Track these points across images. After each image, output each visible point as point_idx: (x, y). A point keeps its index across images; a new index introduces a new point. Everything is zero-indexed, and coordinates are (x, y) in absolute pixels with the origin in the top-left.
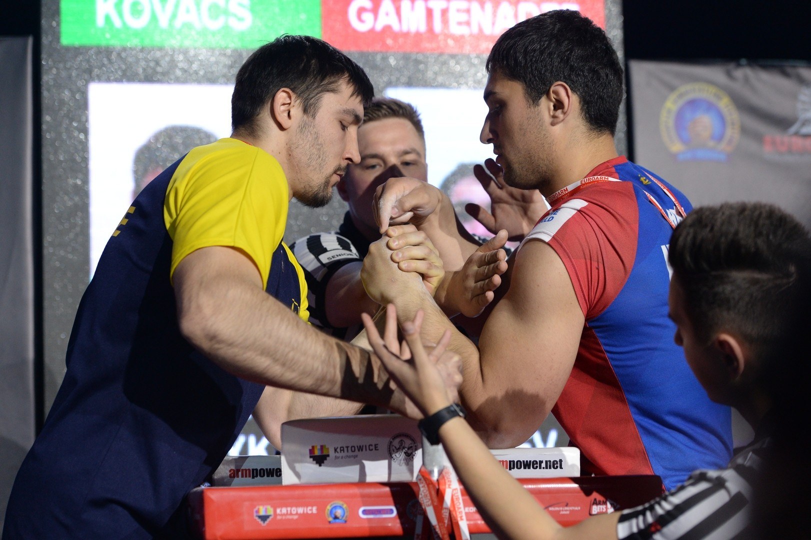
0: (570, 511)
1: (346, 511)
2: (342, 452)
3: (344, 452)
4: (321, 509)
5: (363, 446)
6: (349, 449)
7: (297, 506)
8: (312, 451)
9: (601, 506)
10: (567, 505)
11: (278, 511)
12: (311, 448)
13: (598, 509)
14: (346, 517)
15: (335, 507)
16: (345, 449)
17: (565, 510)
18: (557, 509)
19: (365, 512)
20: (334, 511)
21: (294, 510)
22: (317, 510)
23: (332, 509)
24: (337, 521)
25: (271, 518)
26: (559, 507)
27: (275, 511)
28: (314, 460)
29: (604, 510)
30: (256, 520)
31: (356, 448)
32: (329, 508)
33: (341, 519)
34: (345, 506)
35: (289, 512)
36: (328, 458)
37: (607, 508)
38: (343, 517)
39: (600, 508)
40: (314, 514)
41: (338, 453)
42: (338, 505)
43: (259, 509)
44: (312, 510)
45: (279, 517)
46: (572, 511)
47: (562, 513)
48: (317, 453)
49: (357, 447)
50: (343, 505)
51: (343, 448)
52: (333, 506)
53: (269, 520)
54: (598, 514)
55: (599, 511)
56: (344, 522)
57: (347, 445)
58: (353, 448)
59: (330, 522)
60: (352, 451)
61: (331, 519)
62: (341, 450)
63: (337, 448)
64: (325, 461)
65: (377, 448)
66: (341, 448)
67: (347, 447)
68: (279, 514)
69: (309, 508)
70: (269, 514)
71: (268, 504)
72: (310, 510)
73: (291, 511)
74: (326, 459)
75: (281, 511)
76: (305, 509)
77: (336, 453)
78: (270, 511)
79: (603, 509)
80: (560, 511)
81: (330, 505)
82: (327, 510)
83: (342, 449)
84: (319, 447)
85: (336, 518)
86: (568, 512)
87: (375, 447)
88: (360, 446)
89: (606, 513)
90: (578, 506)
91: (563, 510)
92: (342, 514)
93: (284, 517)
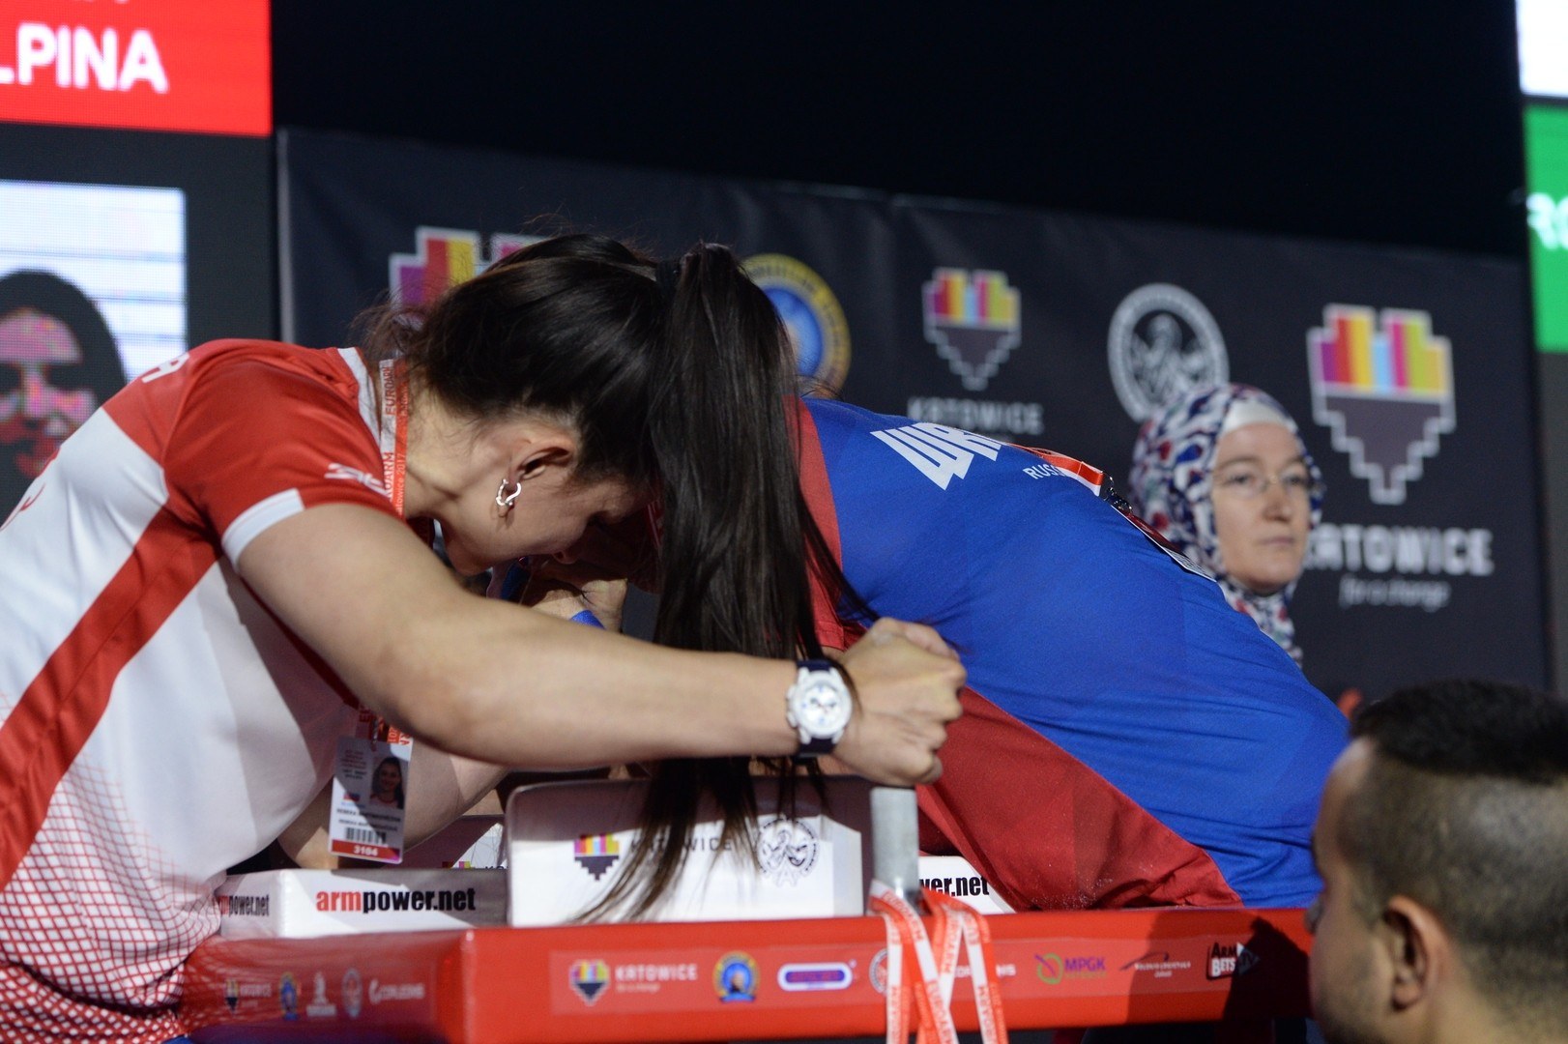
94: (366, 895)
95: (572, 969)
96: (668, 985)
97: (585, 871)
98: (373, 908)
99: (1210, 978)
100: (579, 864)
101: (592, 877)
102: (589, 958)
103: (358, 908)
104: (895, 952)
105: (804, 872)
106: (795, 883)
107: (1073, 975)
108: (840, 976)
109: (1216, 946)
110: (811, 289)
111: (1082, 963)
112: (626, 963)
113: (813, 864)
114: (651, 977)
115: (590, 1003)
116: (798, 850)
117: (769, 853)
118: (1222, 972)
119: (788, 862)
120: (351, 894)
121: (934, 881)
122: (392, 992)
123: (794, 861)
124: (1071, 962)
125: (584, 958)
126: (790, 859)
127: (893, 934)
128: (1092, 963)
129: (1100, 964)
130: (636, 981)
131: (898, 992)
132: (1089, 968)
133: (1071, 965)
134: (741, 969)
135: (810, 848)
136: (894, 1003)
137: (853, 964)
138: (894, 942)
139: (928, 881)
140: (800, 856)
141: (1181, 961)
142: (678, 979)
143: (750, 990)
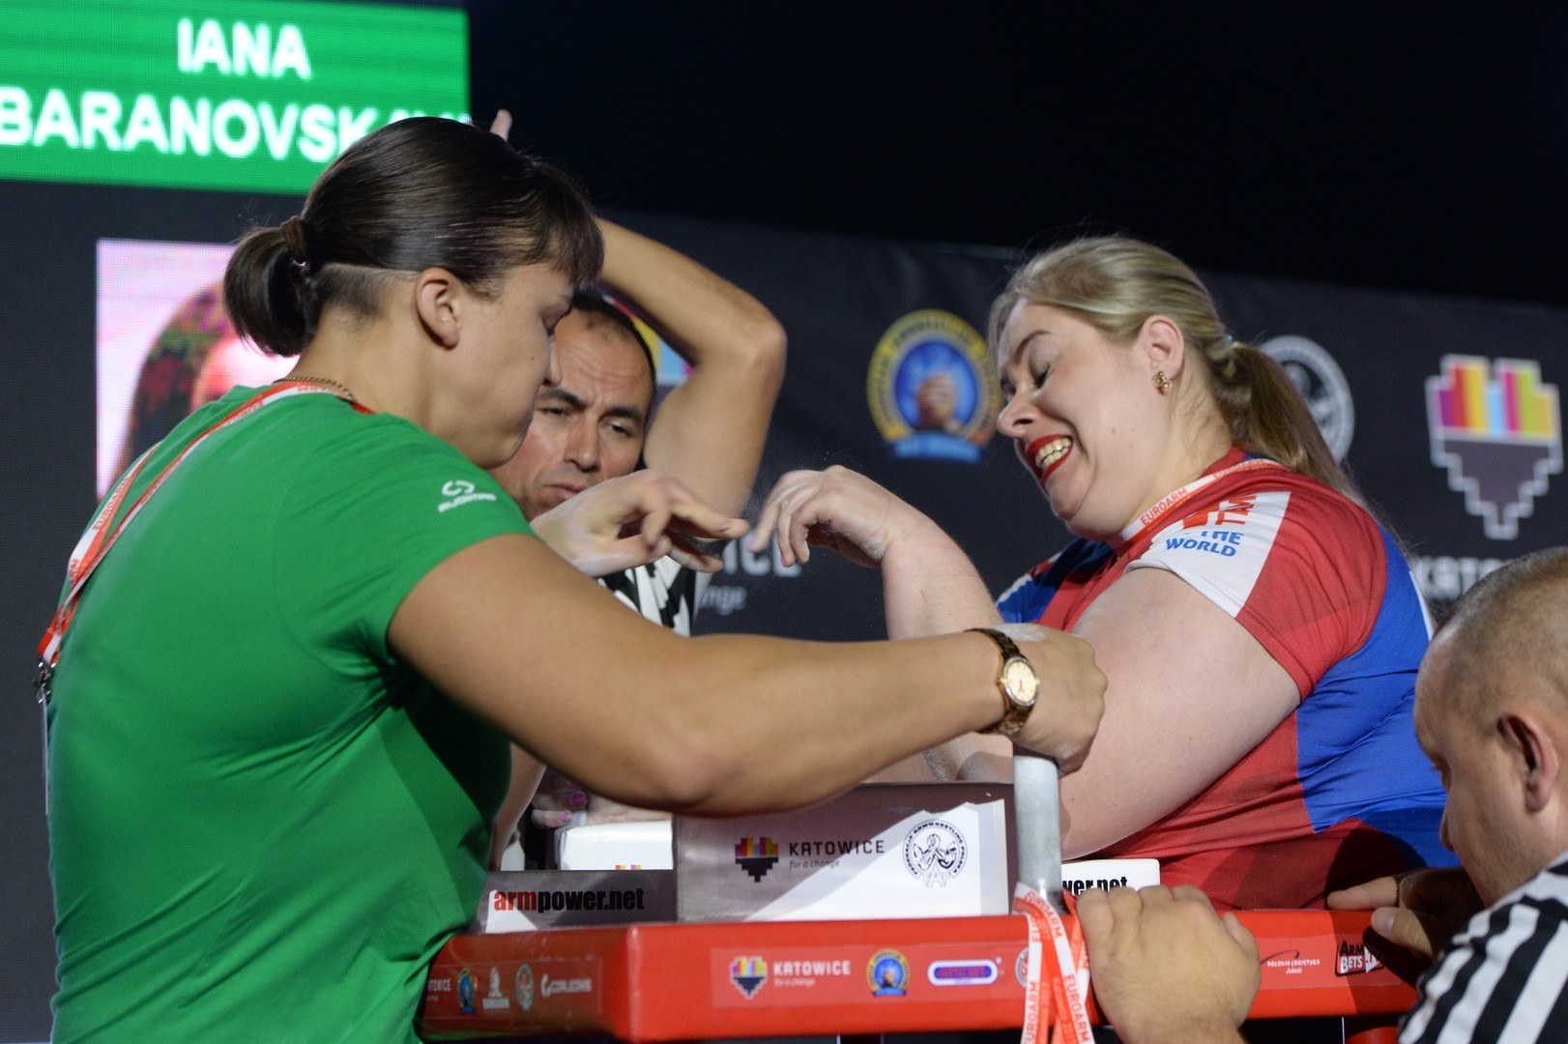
0: (1303, 966)
1: (903, 967)
2: (806, 853)
3: (810, 853)
4: (858, 968)
5: (851, 843)
6: (822, 847)
7: (813, 959)
8: (741, 848)
9: (1355, 958)
10: (1297, 957)
11: (777, 969)
12: (739, 842)
13: (1351, 962)
14: (905, 983)
15: (884, 962)
16: (814, 849)
17: (1296, 967)
18: (1281, 963)
19: (939, 973)
20: (882, 969)
21: (807, 967)
22: (851, 967)
23: (879, 965)
24: (888, 991)
25: (762, 983)
26: (1284, 960)
27: (771, 970)
28: (744, 868)
29: (1360, 966)
30: (733, 986)
31: (836, 846)
32: (873, 963)
33: (895, 988)
34: (902, 960)
35: (798, 971)
36: (774, 865)
37: (1363, 961)
38: (899, 982)
39: (1353, 960)
40: (846, 976)
41: (797, 854)
42: (890, 957)
43: (739, 963)
44: (840, 968)
45: (778, 983)
46: (1305, 968)
47: (1289, 971)
48: (752, 852)
49: (839, 843)
50: (899, 957)
51: (809, 844)
52: (881, 959)
53: (758, 987)
54: (1352, 973)
55: (1351, 966)
56: (901, 992)
57: (817, 841)
58: (830, 846)
59: (874, 994)
60: (827, 852)
61: (876, 987)
62: (803, 850)
63: (796, 844)
64: (768, 872)
65: (880, 849)
66: (803, 845)
67: (818, 844)
68: (779, 977)
69: (836, 964)
70: (758, 974)
71: (757, 954)
72: (837, 968)
73: (801, 968)
74: (770, 867)
75: (782, 969)
76: (829, 966)
77: (794, 854)
78: (762, 969)
79: (1357, 963)
80: (1285, 968)
81: (874, 957)
82: (869, 969)
83: (806, 847)
84: (757, 841)
85: (886, 984)
86: (1299, 971)
87: (878, 847)
88: (845, 844)
89: (1364, 971)
90: (1315, 958)
91: (1291, 967)
92: (898, 977)
93: (788, 983)
94: (541, 894)
95: (733, 965)
96: (823, 980)
97: (746, 872)
98: (548, 908)
99: (1338, 975)
100: (740, 866)
101: (753, 878)
102: (748, 955)
103: (534, 908)
104: (1035, 950)
105: (954, 874)
106: (945, 883)
108: (986, 971)
109: (1345, 944)
110: (967, 341)
112: (783, 959)
113: (962, 866)
114: (807, 973)
115: (749, 996)
116: (948, 853)
117: (920, 855)
118: (1350, 970)
119: (938, 863)
120: (527, 894)
121: (1077, 882)
122: (561, 986)
123: (943, 863)
125: (742, 954)
126: (940, 861)
127: (1034, 932)
130: (794, 976)
131: (1038, 987)
134: (893, 965)
135: (959, 851)
136: (1033, 998)
137: (999, 960)
138: (1035, 940)
139: (1070, 882)
140: (949, 859)
141: (1311, 958)
142: (832, 974)
143: (901, 985)
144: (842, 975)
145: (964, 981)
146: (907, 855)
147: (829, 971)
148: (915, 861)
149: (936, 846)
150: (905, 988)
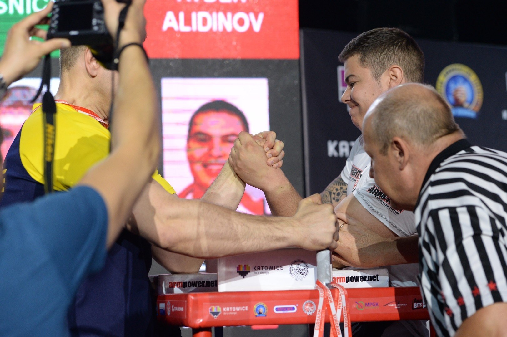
0: (401, 306)
1: (266, 309)
2: (259, 269)
5: (273, 267)
6: (264, 268)
7: (236, 306)
8: (238, 269)
9: (419, 304)
11: (224, 309)
12: (238, 267)
15: (259, 306)
16: (261, 268)
17: (398, 306)
18: (393, 305)
19: (277, 309)
20: (258, 309)
21: (234, 309)
22: (248, 308)
23: (257, 307)
24: (261, 315)
25: (220, 314)
27: (222, 310)
28: (239, 274)
29: (421, 306)
30: (210, 314)
32: (255, 307)
33: (263, 314)
34: (265, 306)
35: (231, 310)
40: (247, 311)
42: (261, 305)
43: (212, 308)
44: (245, 308)
45: (225, 314)
48: (242, 269)
49: (269, 267)
51: (260, 267)
52: (258, 305)
53: (218, 315)
54: (418, 308)
55: (418, 306)
56: (265, 315)
57: (263, 266)
58: (266, 267)
59: (256, 316)
61: (257, 314)
63: (256, 267)
64: (247, 275)
66: (258, 267)
67: (262, 267)
68: (225, 312)
69: (243, 307)
70: (218, 311)
71: (218, 305)
72: (244, 309)
73: (232, 309)
74: (248, 274)
75: (226, 309)
76: (241, 308)
77: (255, 270)
78: (219, 309)
79: (420, 305)
81: (256, 305)
82: (254, 309)
83: (259, 268)
84: (243, 266)
85: (260, 313)
87: (281, 268)
88: (271, 267)
89: (422, 307)
90: (405, 304)
91: (396, 306)
92: (264, 311)
93: (228, 314)
94: (184, 282)
95: (210, 309)
96: (239, 312)
99: (413, 309)
100: (238, 273)
101: (242, 277)
102: (215, 305)
103: (182, 287)
104: (321, 300)
106: (302, 279)
107: (368, 308)
108: (293, 309)
109: (415, 299)
111: (371, 304)
112: (226, 307)
114: (234, 310)
116: (303, 270)
117: (294, 271)
118: (417, 307)
120: (179, 283)
123: (301, 273)
124: (367, 304)
128: (374, 304)
129: (377, 304)
130: (230, 311)
132: (373, 306)
133: (367, 305)
137: (297, 305)
138: (322, 297)
140: (303, 272)
141: (403, 304)
142: (242, 311)
143: (265, 313)
144: (245, 311)
145: (285, 312)
146: (290, 271)
147: (241, 310)
148: (292, 272)
149: (299, 268)
150: (266, 314)
